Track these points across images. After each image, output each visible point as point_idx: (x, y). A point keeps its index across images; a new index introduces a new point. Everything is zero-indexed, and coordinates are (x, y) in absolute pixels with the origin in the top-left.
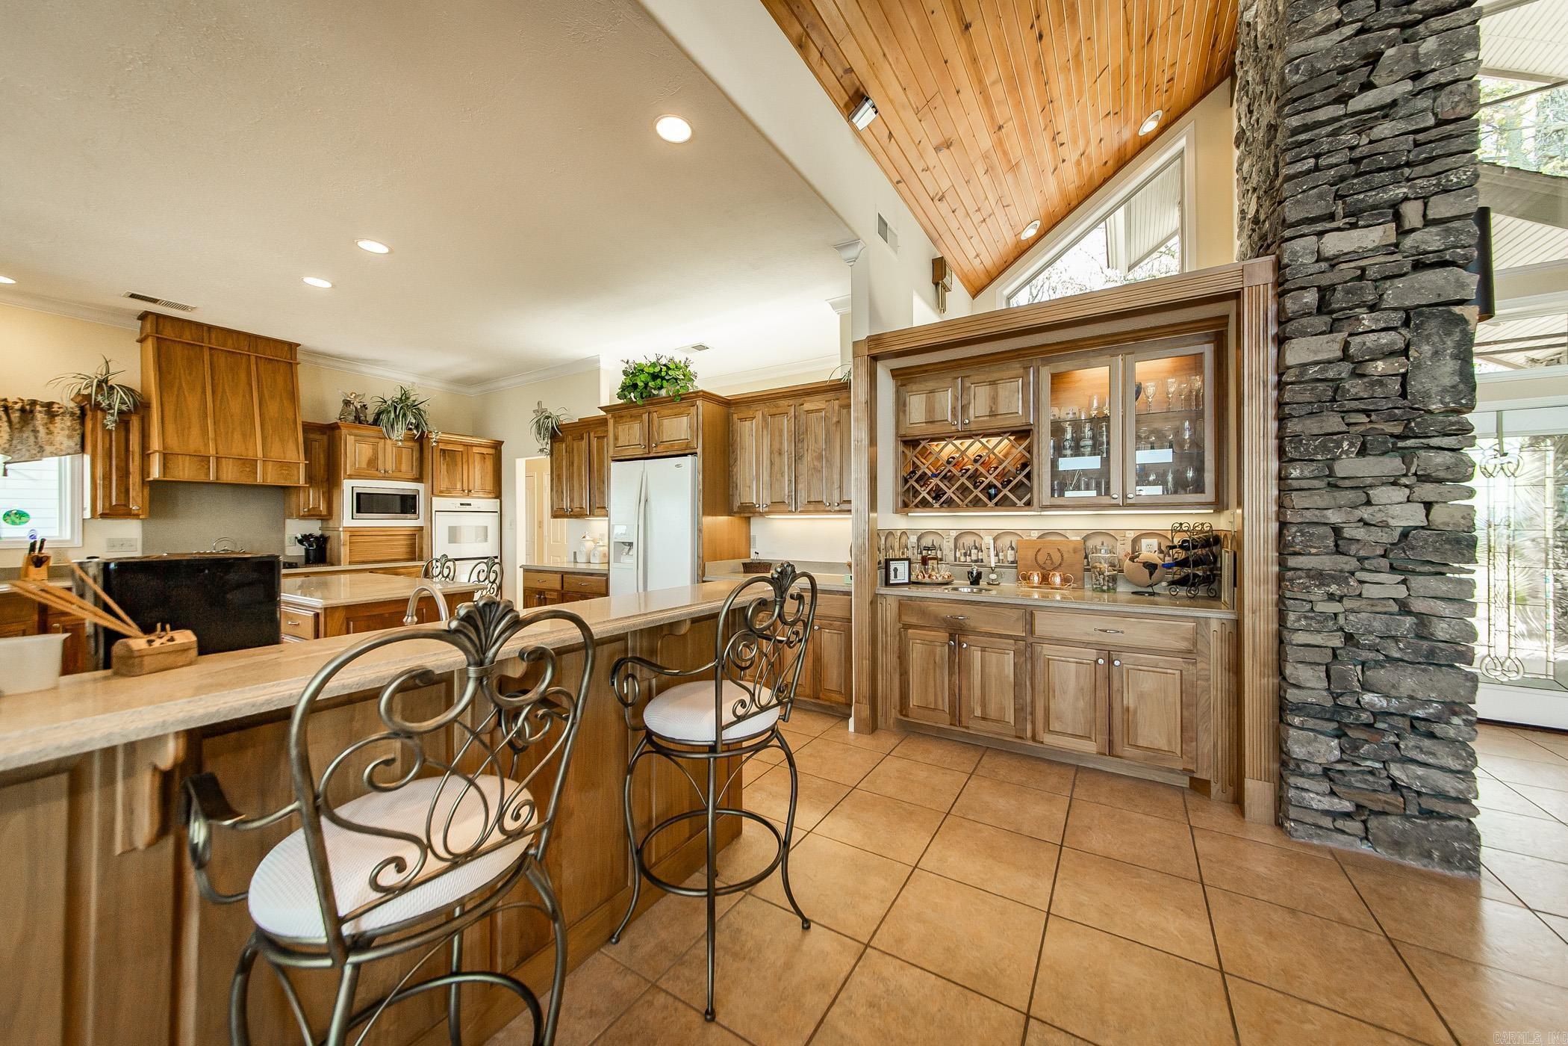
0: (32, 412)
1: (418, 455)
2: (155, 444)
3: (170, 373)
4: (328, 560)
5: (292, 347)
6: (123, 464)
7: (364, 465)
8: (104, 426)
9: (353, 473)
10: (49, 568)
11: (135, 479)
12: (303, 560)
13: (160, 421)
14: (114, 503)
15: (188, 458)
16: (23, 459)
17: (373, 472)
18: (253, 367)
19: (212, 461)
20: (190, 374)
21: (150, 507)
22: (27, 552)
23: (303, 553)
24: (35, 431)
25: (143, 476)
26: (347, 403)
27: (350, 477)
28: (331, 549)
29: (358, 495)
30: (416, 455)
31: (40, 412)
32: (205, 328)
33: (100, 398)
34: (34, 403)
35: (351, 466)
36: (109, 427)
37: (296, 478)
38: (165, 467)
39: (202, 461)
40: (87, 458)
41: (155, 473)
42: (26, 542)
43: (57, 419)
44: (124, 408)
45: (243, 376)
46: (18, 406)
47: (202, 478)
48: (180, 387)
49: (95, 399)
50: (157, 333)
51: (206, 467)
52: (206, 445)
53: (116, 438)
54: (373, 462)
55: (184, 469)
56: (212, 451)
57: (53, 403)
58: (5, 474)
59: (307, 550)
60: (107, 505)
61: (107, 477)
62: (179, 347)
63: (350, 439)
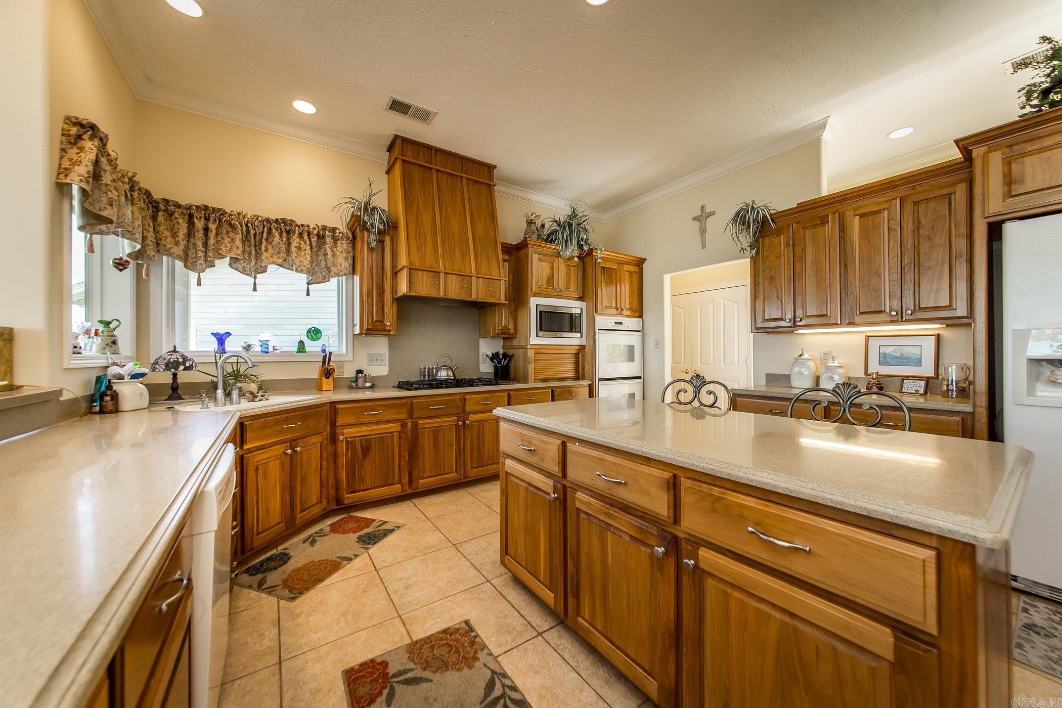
0: (324, 237)
1: (581, 275)
2: (403, 261)
3: (411, 193)
4: (512, 377)
5: (490, 168)
6: (380, 282)
7: (545, 284)
8: (369, 244)
9: (538, 292)
10: (334, 379)
11: (388, 296)
12: (492, 377)
13: (406, 238)
14: (375, 320)
15: (425, 272)
16: (318, 281)
17: (550, 289)
18: (465, 187)
19: (442, 275)
20: (424, 194)
21: (397, 323)
22: (321, 364)
23: (492, 370)
24: (325, 255)
25: (392, 293)
26: (530, 223)
27: (535, 295)
28: (515, 366)
29: (541, 312)
30: (580, 274)
31: (329, 236)
32: (433, 151)
33: (366, 218)
34: (324, 228)
35: (536, 284)
36: (372, 245)
37: (499, 296)
38: (410, 283)
39: (435, 277)
40: (357, 279)
41: (403, 288)
42: (319, 355)
43: (339, 243)
44: (382, 227)
45: (459, 195)
46: (315, 232)
47: (434, 294)
48: (418, 207)
49: (363, 219)
50: (402, 156)
51: (437, 282)
52: (437, 261)
53: (375, 258)
54: (551, 280)
55: (423, 286)
56: (442, 268)
57: (336, 228)
58: (308, 294)
59: (496, 367)
60: (370, 320)
61: (370, 295)
62: (416, 169)
63: (536, 257)
